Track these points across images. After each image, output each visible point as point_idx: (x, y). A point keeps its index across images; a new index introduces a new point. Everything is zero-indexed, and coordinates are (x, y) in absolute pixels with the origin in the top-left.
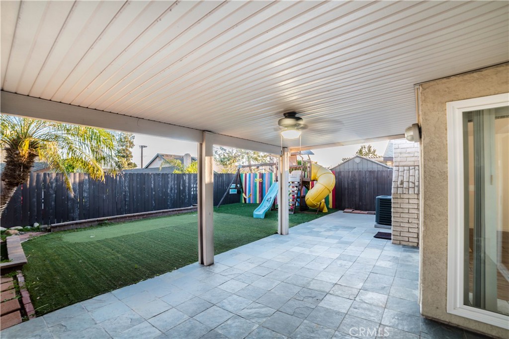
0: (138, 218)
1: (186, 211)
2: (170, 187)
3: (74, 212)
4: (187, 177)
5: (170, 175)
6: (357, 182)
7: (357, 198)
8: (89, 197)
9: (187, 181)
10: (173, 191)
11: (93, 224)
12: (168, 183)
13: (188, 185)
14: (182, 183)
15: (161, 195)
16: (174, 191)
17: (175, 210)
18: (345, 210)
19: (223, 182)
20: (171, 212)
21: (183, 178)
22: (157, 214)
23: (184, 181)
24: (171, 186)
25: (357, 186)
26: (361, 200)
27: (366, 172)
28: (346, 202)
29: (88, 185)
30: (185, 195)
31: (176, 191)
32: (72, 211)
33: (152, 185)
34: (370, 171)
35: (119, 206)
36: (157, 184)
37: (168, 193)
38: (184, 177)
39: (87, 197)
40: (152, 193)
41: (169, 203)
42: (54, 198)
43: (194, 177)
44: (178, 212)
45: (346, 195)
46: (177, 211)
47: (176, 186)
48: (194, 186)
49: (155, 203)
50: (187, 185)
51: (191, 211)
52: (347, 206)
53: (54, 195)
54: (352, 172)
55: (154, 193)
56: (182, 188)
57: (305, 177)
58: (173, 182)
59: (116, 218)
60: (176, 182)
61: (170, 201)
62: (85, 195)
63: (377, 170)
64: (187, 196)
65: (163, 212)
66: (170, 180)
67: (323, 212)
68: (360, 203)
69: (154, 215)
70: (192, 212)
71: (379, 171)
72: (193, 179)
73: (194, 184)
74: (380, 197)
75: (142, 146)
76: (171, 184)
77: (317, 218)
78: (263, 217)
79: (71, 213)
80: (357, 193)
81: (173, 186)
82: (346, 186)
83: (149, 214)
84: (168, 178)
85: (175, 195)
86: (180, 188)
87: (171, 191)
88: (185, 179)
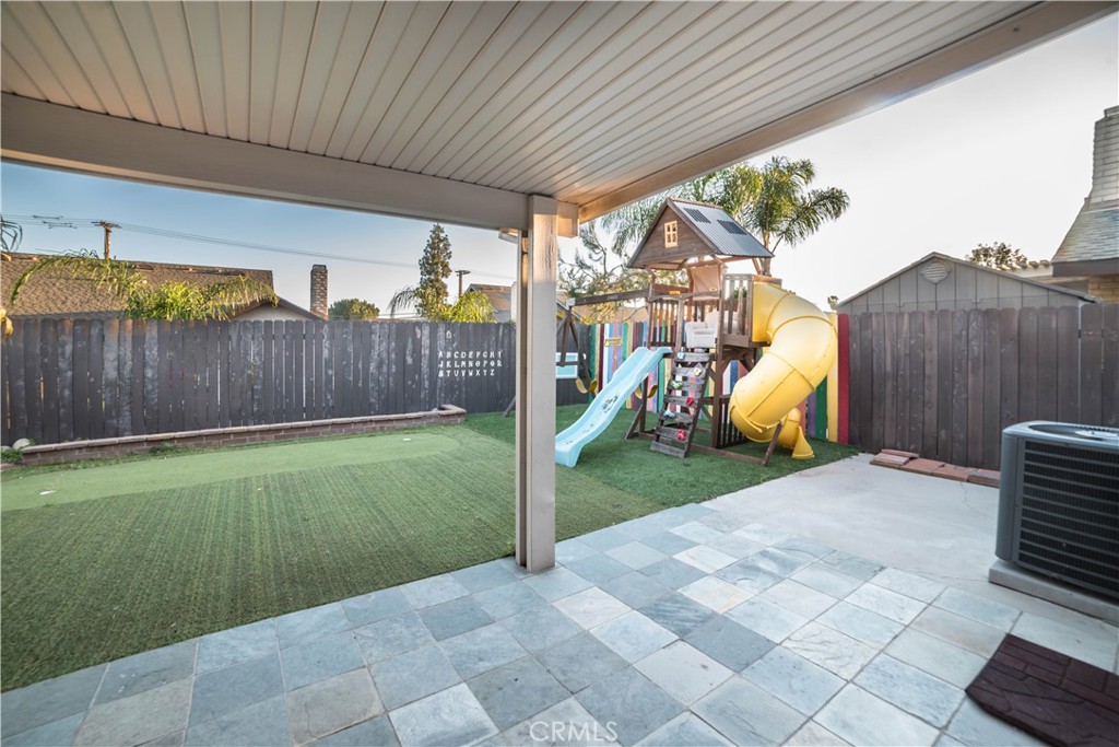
0: (263, 439)
1: (404, 425)
2: (375, 357)
3: (118, 415)
4: (426, 331)
5: (376, 327)
6: (932, 355)
7: (931, 415)
8: (158, 379)
9: (426, 341)
10: (385, 369)
11: (135, 449)
12: (371, 347)
13: (427, 352)
14: (410, 346)
15: (351, 378)
16: (389, 368)
17: (371, 421)
18: (882, 456)
20: (359, 426)
21: (415, 334)
22: (317, 430)
23: (417, 343)
24: (379, 355)
25: (931, 369)
26: (944, 419)
27: (968, 314)
28: (887, 423)
29: (156, 349)
30: (421, 381)
31: (394, 370)
32: (114, 413)
33: (326, 352)
34: (987, 313)
35: (237, 404)
36: (338, 349)
37: (371, 374)
38: (418, 331)
39: (152, 380)
41: (373, 400)
42: (69, 380)
44: (378, 426)
45: (888, 401)
46: (377, 422)
47: (393, 356)
51: (419, 423)
52: (888, 441)
53: (70, 374)
54: (912, 315)
56: (409, 360)
57: (730, 331)
58: (385, 344)
59: (200, 436)
60: (393, 344)
61: (375, 394)
62: (149, 373)
63: (1017, 307)
64: (427, 383)
65: (334, 424)
66: (375, 338)
67: (794, 455)
68: (943, 433)
69: (307, 431)
70: (420, 428)
71: (1030, 309)
72: (442, 337)
74: (1023, 429)
75: (460, 272)
76: (380, 349)
77: (751, 484)
78: (571, 461)
79: (112, 418)
80: (932, 394)
81: (385, 355)
82: (889, 368)
83: (292, 428)
84: (371, 333)
85: (391, 379)
86: (405, 361)
87: (379, 366)
88: (419, 336)
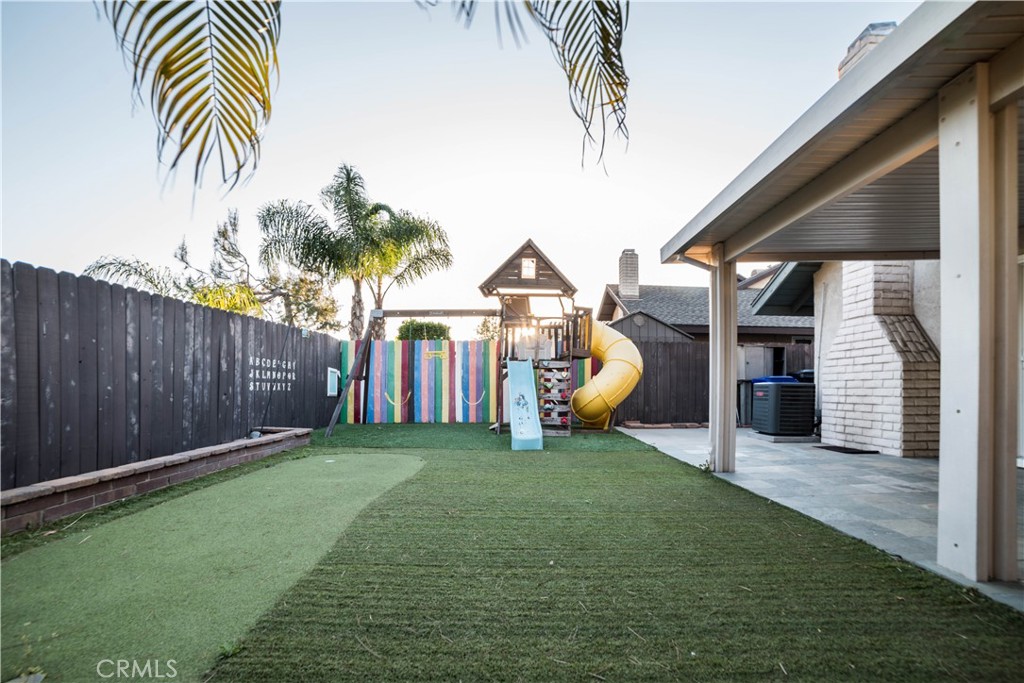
2: (190, 357)
4: (239, 327)
9: (238, 342)
10: (199, 376)
12: (186, 342)
14: (224, 346)
15: (161, 389)
16: (204, 376)
19: (315, 358)
21: (228, 328)
23: (231, 341)
24: (194, 355)
30: (234, 395)
31: (208, 379)
33: (130, 342)
36: (146, 339)
37: (184, 383)
38: (232, 325)
40: (127, 377)
41: (186, 424)
43: (255, 331)
47: (208, 358)
48: (255, 362)
49: (139, 421)
50: (239, 355)
55: (135, 377)
56: (224, 366)
57: (575, 347)
58: (200, 339)
60: (208, 340)
61: (189, 414)
64: (239, 398)
66: (190, 327)
72: (252, 338)
73: (255, 356)
76: (196, 344)
81: (199, 355)
84: (185, 321)
85: (206, 391)
86: (220, 366)
87: (194, 373)
88: (232, 333)
